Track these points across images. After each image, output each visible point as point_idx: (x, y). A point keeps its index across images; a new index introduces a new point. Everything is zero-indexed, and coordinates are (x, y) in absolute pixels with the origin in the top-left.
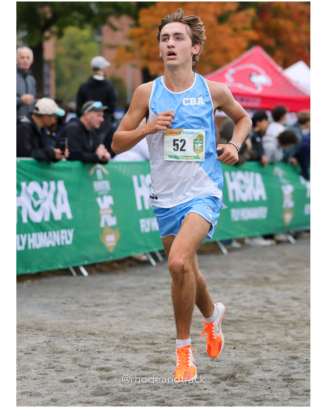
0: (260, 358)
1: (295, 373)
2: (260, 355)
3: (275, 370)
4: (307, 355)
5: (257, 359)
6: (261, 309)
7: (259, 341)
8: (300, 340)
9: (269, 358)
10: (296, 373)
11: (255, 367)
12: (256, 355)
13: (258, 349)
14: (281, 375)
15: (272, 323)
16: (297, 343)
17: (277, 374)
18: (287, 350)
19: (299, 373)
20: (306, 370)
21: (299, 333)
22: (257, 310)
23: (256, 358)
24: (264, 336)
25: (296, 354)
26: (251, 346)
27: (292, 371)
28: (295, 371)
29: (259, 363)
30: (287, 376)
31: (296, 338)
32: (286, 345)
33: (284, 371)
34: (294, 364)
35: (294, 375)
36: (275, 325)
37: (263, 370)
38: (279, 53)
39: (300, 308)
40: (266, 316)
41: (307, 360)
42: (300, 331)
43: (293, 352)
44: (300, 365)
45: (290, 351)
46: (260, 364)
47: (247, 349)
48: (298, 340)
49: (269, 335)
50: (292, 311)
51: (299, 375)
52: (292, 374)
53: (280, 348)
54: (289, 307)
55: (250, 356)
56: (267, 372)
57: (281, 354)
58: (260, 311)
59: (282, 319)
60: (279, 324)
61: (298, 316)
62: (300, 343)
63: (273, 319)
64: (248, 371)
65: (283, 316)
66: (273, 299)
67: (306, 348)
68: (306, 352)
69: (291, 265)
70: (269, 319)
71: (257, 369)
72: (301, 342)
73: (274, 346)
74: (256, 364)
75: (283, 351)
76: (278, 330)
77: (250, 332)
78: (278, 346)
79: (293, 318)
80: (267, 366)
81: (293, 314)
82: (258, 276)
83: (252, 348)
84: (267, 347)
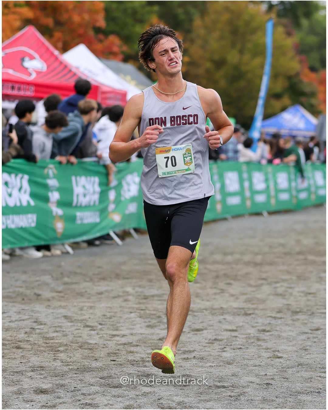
0: (21, 386)
1: (60, 403)
2: (21, 383)
3: (38, 400)
4: (75, 382)
5: (18, 388)
6: (28, 330)
7: (22, 368)
8: (70, 365)
9: (31, 387)
10: (62, 403)
11: (15, 397)
12: (16, 383)
13: (20, 377)
14: (44, 406)
15: (39, 346)
16: (66, 369)
17: (40, 405)
18: (53, 377)
19: (65, 403)
20: (74, 399)
21: (70, 357)
22: (23, 331)
23: (16, 387)
24: (29, 361)
25: (64, 381)
26: (12, 373)
27: (58, 401)
28: (61, 401)
29: (19, 393)
30: (51, 407)
31: (65, 362)
32: (52, 371)
33: (48, 401)
34: (60, 392)
35: (60, 405)
36: (42, 348)
37: (25, 401)
38: (57, 35)
39: (73, 329)
40: (33, 338)
41: (75, 388)
42: (72, 355)
43: (60, 379)
44: (68, 394)
45: (57, 378)
46: (21, 394)
47: (7, 376)
48: (68, 365)
49: (35, 360)
50: (63, 331)
51: (65, 406)
52: (58, 404)
53: (46, 375)
54: (60, 327)
55: (9, 385)
56: (29, 403)
57: (45, 381)
58: (26, 333)
59: (52, 341)
60: (47, 347)
61: (71, 338)
62: (69, 369)
63: (41, 342)
64: (7, 402)
65: (52, 338)
66: (43, 319)
67: (76, 374)
68: (75, 379)
69: (66, 279)
70: (36, 342)
71: (17, 399)
72: (71, 367)
73: (38, 372)
74: (16, 393)
75: (49, 378)
76: (46, 354)
77: (13, 357)
78: (43, 372)
79: (64, 340)
80: (29, 396)
81: (66, 335)
82: (28, 292)
83: (13, 375)
84: (30, 374)
